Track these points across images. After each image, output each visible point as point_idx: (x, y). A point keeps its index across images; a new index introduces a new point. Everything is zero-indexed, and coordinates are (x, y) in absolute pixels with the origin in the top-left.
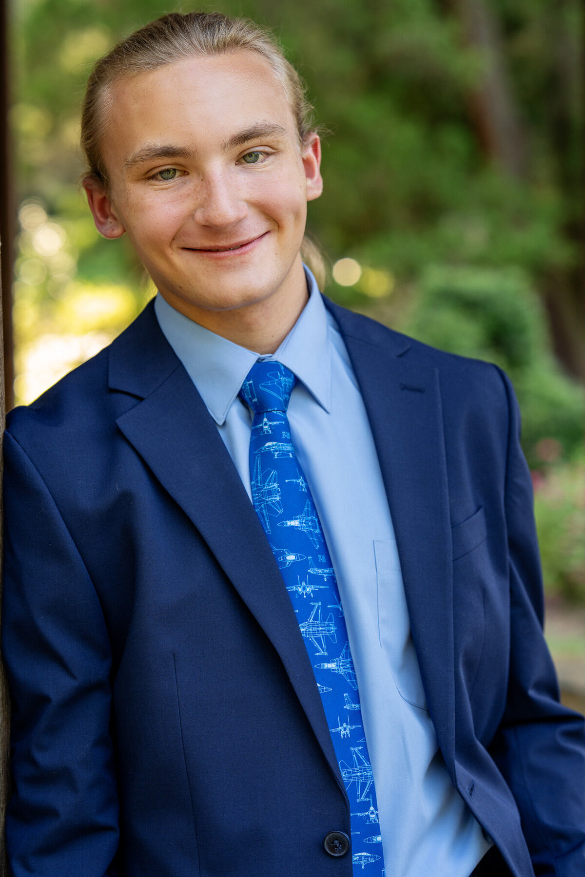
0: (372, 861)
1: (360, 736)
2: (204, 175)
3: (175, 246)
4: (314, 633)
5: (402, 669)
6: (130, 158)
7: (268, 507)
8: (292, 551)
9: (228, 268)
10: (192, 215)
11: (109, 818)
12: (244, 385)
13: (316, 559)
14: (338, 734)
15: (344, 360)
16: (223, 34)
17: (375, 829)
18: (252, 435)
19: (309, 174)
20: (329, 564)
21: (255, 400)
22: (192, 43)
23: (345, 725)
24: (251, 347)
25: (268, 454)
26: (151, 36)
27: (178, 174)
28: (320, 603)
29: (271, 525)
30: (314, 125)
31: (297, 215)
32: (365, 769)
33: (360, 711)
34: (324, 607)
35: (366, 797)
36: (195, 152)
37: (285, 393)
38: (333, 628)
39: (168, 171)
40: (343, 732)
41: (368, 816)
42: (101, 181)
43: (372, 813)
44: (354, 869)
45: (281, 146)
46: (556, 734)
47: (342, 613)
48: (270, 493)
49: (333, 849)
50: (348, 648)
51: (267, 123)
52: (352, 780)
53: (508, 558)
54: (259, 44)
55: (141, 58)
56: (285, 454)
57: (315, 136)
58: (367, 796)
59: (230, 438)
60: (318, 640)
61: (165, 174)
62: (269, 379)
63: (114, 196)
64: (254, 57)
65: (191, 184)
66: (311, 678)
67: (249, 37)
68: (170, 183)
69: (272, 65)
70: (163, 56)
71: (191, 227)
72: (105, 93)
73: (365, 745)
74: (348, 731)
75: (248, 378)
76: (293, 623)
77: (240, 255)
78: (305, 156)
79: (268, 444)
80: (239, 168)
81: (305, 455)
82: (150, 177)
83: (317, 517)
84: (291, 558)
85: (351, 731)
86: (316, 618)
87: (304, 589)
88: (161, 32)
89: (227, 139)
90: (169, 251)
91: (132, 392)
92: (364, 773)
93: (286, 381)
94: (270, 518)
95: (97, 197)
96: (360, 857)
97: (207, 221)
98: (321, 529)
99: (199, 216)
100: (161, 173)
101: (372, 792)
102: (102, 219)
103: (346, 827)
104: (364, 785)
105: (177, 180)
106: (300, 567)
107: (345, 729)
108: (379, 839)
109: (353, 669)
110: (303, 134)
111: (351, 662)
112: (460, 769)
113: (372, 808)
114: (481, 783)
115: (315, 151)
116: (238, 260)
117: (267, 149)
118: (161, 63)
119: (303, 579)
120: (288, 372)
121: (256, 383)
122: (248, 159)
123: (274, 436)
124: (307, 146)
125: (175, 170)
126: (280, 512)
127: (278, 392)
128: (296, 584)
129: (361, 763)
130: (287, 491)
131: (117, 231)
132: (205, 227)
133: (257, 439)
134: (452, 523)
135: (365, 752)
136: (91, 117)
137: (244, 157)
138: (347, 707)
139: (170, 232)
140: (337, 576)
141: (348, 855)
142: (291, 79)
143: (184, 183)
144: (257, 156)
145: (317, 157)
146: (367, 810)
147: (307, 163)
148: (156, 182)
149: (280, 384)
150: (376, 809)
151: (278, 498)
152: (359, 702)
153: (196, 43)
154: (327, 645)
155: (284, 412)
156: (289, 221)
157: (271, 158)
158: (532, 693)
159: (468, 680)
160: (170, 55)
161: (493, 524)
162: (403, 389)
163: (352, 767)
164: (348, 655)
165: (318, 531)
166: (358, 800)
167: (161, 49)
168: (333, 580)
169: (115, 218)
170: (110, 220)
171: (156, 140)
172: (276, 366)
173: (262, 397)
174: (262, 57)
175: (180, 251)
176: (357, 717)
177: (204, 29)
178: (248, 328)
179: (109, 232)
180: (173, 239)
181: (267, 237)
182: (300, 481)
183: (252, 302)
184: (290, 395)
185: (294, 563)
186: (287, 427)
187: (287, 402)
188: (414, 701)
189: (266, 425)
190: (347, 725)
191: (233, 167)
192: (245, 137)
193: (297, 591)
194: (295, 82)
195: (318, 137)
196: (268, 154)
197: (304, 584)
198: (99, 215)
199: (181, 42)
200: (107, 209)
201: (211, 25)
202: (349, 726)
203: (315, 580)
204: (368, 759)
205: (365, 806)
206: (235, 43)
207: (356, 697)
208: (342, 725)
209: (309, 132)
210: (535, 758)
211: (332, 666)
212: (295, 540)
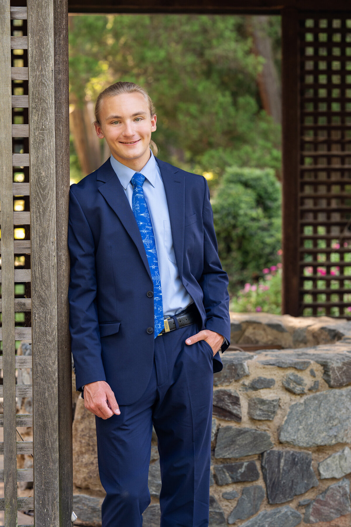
0: (159, 299)
1: (157, 269)
2: (125, 123)
3: (117, 141)
4: (146, 242)
5: (170, 254)
6: (107, 118)
7: (136, 210)
8: (142, 222)
9: (131, 148)
10: (122, 134)
11: (94, 288)
12: (132, 179)
13: (148, 224)
14: (152, 268)
15: (159, 173)
16: (132, 88)
17: (160, 292)
18: (133, 192)
19: (153, 125)
20: (151, 226)
21: (134, 183)
22: (124, 90)
24: (134, 170)
25: (137, 197)
26: (114, 88)
27: (119, 123)
29: (137, 215)
30: (156, 112)
31: (148, 136)
32: (158, 277)
33: (157, 263)
34: (149, 236)
36: (123, 118)
37: (142, 182)
38: (152, 242)
39: (116, 122)
40: (153, 267)
41: (158, 288)
42: (99, 124)
43: (160, 288)
44: (154, 301)
45: (145, 117)
46: (217, 276)
47: (154, 238)
48: (137, 207)
49: (149, 295)
50: (155, 247)
51: (142, 111)
52: (155, 279)
53: (203, 227)
54: (141, 91)
55: (111, 93)
56: (141, 197)
57: (155, 115)
58: (159, 284)
59: (127, 193)
60: (148, 244)
61: (116, 123)
62: (138, 178)
63: (102, 127)
64: (140, 94)
65: (122, 125)
66: (145, 253)
67: (139, 89)
68: (117, 125)
69: (144, 97)
70: (117, 93)
71: (121, 137)
72: (102, 101)
73: (158, 271)
74: (154, 267)
75: (133, 177)
76: (141, 240)
77: (133, 145)
78: (152, 120)
79: (137, 194)
80: (134, 122)
81: (147, 198)
82: (112, 123)
83: (149, 214)
84: (141, 223)
85: (155, 267)
86: (147, 239)
87: (144, 231)
88: (117, 87)
89: (132, 115)
90: (115, 142)
91: (102, 181)
93: (143, 179)
94: (136, 213)
95: (98, 128)
96: (156, 298)
97: (125, 135)
98: (150, 217)
99: (123, 134)
100: (114, 122)
102: (99, 134)
103: (152, 290)
104: (158, 281)
105: (118, 124)
106: (144, 226)
108: (161, 294)
109: (156, 252)
110: (152, 115)
111: (156, 251)
112: (184, 279)
113: (160, 287)
114: (190, 284)
115: (155, 119)
116: (133, 146)
117: (142, 118)
118: (116, 95)
119: (144, 229)
120: (143, 176)
121: (135, 179)
122: (137, 120)
123: (139, 192)
124: (153, 118)
125: (118, 122)
126: (139, 212)
127: (140, 181)
128: (142, 230)
129: (157, 275)
130: (142, 207)
131: (102, 137)
132: (125, 136)
133: (134, 193)
134: (185, 217)
135: (159, 273)
136: (98, 107)
137: (135, 119)
138: (154, 261)
139: (116, 137)
140: (153, 229)
141: (153, 297)
142: (149, 100)
143: (120, 125)
144: (139, 119)
145: (155, 121)
147: (152, 122)
148: (113, 125)
149: (141, 179)
151: (139, 208)
152: (157, 261)
153: (125, 90)
154: (150, 245)
155: (142, 186)
156: (146, 137)
157: (143, 120)
158: (210, 265)
159: (190, 259)
160: (118, 93)
161: (198, 218)
162: (175, 182)
163: (155, 276)
164: (155, 249)
165: (149, 217)
166: (156, 284)
167: (116, 91)
168: (152, 230)
169: (102, 133)
170: (101, 134)
171: (114, 114)
172: (140, 175)
173: (136, 182)
174: (142, 94)
175: (118, 143)
176: (157, 264)
177: (127, 87)
178: (134, 165)
179: (100, 137)
180: (117, 139)
181: (140, 141)
182: (145, 204)
183: (136, 158)
184: (144, 182)
185: (142, 225)
186: (142, 190)
187: (143, 184)
188: (173, 262)
189: (137, 190)
191: (133, 122)
192: (136, 115)
193: (142, 232)
194: (150, 101)
195: (156, 116)
196: (142, 119)
198: (98, 132)
199: (121, 90)
200: (100, 131)
201: (129, 86)
202: (154, 266)
203: (147, 229)
204: (159, 275)
205: (158, 286)
206: (135, 90)
207: (157, 259)
209: (154, 114)
210: (211, 283)
211: (151, 251)
212: (143, 219)
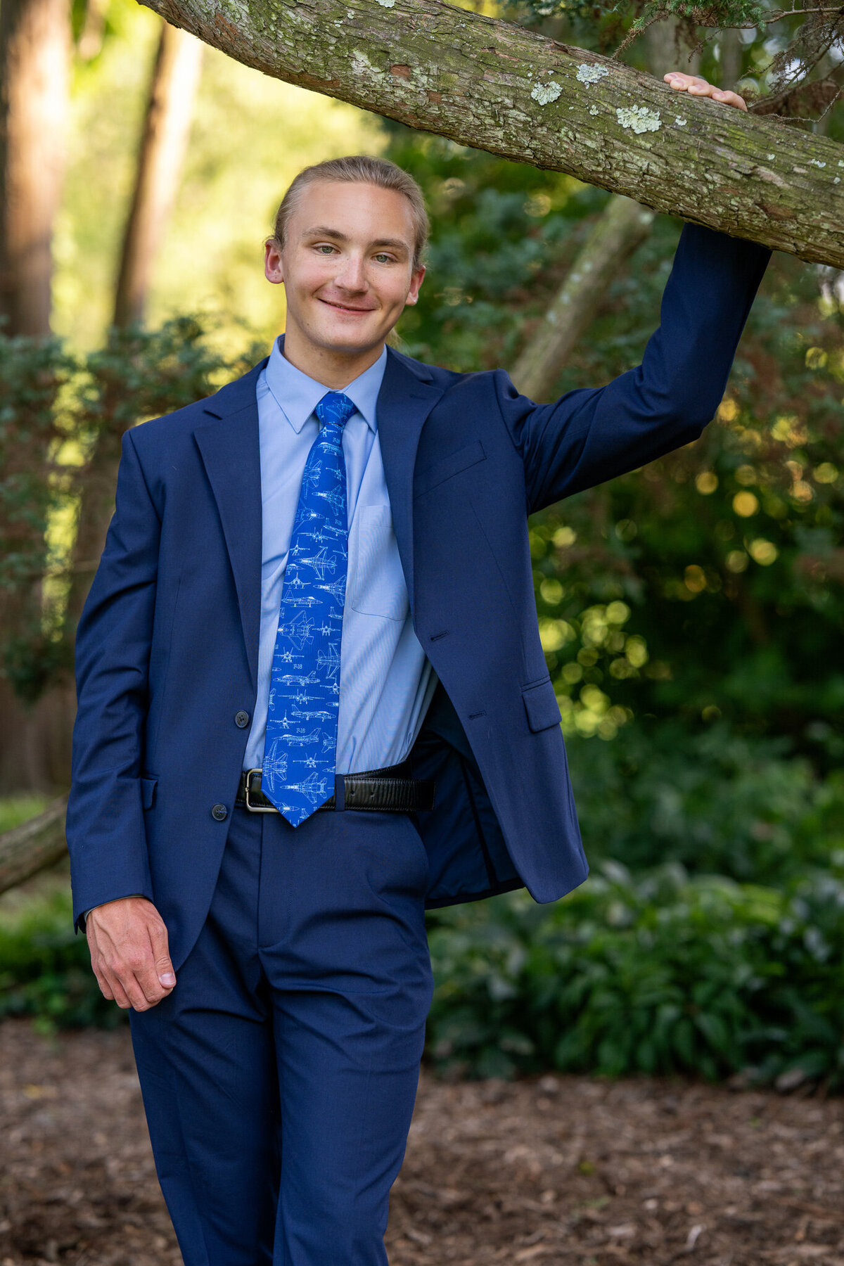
1: (337, 636)
2: (349, 257)
3: (314, 296)
6: (308, 230)
7: (311, 483)
8: (317, 512)
10: (334, 279)
12: (317, 406)
13: (332, 521)
17: (336, 698)
19: (411, 289)
20: (345, 527)
21: (323, 417)
23: (326, 627)
25: (321, 450)
27: (333, 251)
28: (327, 548)
29: (308, 492)
32: (336, 659)
33: (341, 621)
35: (332, 676)
36: (350, 240)
37: (344, 414)
38: (334, 565)
39: (328, 246)
41: (332, 689)
42: (280, 243)
43: (335, 687)
48: (314, 474)
49: (240, 722)
51: (397, 239)
52: (325, 664)
58: (334, 676)
61: (325, 249)
62: (335, 404)
65: (340, 260)
71: (330, 287)
74: (328, 632)
75: (321, 403)
77: (353, 315)
79: (322, 443)
80: (372, 261)
82: (315, 247)
84: (314, 515)
85: (331, 632)
86: (321, 556)
87: (317, 536)
90: (309, 299)
91: (217, 414)
92: (334, 661)
93: (346, 407)
94: (309, 489)
95: (272, 254)
97: (341, 284)
98: (345, 505)
99: (338, 280)
100: (323, 247)
101: (338, 674)
102: (269, 269)
104: (333, 668)
105: (332, 254)
106: (319, 523)
107: (326, 630)
108: (337, 704)
113: (335, 684)
117: (394, 257)
121: (326, 405)
122: (381, 258)
123: (329, 439)
125: (332, 248)
127: (339, 413)
131: (278, 279)
132: (339, 287)
137: (378, 256)
138: (331, 616)
141: (248, 727)
143: (336, 258)
144: (386, 258)
145: (420, 280)
146: (332, 685)
147: (412, 281)
148: (318, 252)
149: (341, 408)
150: (339, 685)
152: (341, 614)
154: (325, 574)
155: (340, 426)
157: (395, 263)
163: (327, 655)
165: (342, 506)
170: (275, 271)
172: (342, 397)
173: (327, 414)
175: (317, 300)
176: (337, 624)
179: (272, 279)
181: (372, 312)
182: (338, 472)
184: (348, 417)
185: (315, 519)
187: (345, 421)
189: (326, 432)
190: (329, 627)
191: (369, 259)
195: (425, 268)
196: (394, 260)
197: (318, 533)
198: (269, 266)
200: (276, 263)
205: (331, 682)
208: (324, 627)
211: (326, 587)
212: (320, 505)
